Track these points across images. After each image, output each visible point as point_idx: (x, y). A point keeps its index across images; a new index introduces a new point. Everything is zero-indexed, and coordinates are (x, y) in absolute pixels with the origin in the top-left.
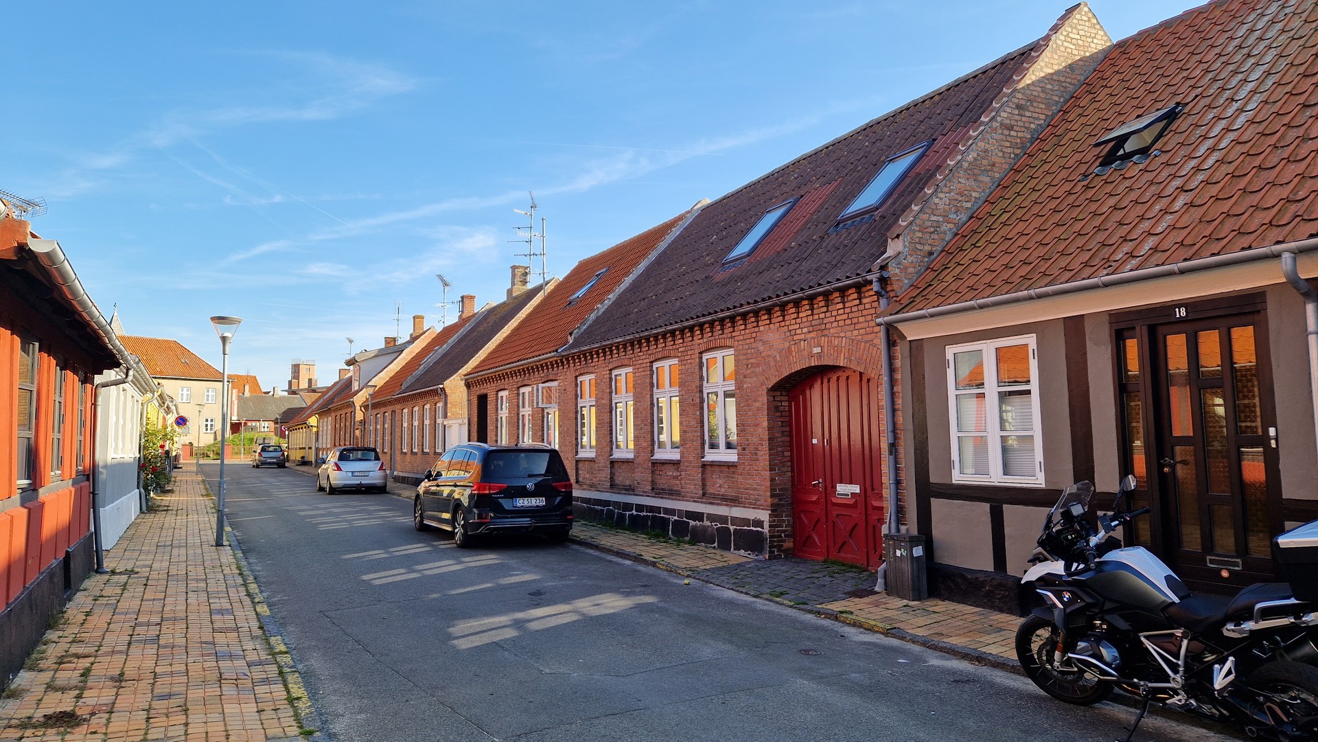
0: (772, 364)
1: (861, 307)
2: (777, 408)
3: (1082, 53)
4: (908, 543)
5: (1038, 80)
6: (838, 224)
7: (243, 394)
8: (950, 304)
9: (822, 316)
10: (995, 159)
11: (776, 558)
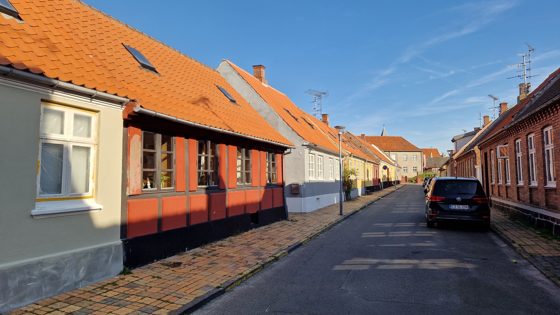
7: (430, 156)
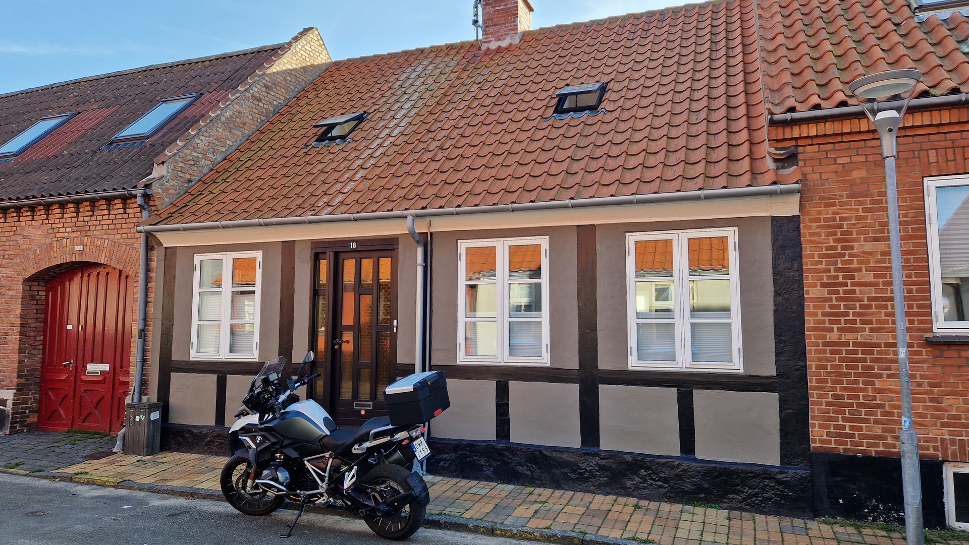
0: (32, 257)
1: (125, 216)
2: (32, 297)
3: (312, 62)
4: (147, 410)
5: (281, 72)
6: (111, 144)
8: (200, 222)
9: (87, 219)
10: (246, 120)
11: (17, 432)
